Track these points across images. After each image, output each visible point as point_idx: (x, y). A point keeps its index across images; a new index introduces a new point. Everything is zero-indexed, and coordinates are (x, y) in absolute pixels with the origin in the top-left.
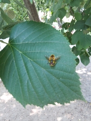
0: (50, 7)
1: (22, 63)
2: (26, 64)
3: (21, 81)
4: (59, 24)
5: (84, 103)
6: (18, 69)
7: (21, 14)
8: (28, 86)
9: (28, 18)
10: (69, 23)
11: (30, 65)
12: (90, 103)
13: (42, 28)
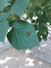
0: (26, 12)
1: (17, 35)
2: (19, 36)
3: (17, 42)
4: (31, 20)
5: (47, 64)
6: (16, 38)
7: (11, 16)
8: (20, 43)
9: (14, 17)
10: (35, 20)
11: (20, 36)
12: (50, 63)
13: (24, 22)
